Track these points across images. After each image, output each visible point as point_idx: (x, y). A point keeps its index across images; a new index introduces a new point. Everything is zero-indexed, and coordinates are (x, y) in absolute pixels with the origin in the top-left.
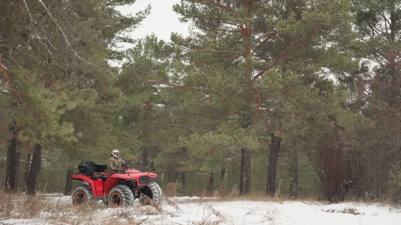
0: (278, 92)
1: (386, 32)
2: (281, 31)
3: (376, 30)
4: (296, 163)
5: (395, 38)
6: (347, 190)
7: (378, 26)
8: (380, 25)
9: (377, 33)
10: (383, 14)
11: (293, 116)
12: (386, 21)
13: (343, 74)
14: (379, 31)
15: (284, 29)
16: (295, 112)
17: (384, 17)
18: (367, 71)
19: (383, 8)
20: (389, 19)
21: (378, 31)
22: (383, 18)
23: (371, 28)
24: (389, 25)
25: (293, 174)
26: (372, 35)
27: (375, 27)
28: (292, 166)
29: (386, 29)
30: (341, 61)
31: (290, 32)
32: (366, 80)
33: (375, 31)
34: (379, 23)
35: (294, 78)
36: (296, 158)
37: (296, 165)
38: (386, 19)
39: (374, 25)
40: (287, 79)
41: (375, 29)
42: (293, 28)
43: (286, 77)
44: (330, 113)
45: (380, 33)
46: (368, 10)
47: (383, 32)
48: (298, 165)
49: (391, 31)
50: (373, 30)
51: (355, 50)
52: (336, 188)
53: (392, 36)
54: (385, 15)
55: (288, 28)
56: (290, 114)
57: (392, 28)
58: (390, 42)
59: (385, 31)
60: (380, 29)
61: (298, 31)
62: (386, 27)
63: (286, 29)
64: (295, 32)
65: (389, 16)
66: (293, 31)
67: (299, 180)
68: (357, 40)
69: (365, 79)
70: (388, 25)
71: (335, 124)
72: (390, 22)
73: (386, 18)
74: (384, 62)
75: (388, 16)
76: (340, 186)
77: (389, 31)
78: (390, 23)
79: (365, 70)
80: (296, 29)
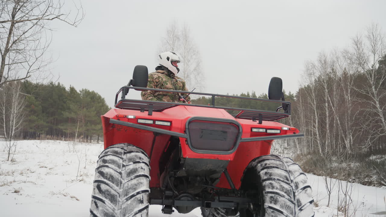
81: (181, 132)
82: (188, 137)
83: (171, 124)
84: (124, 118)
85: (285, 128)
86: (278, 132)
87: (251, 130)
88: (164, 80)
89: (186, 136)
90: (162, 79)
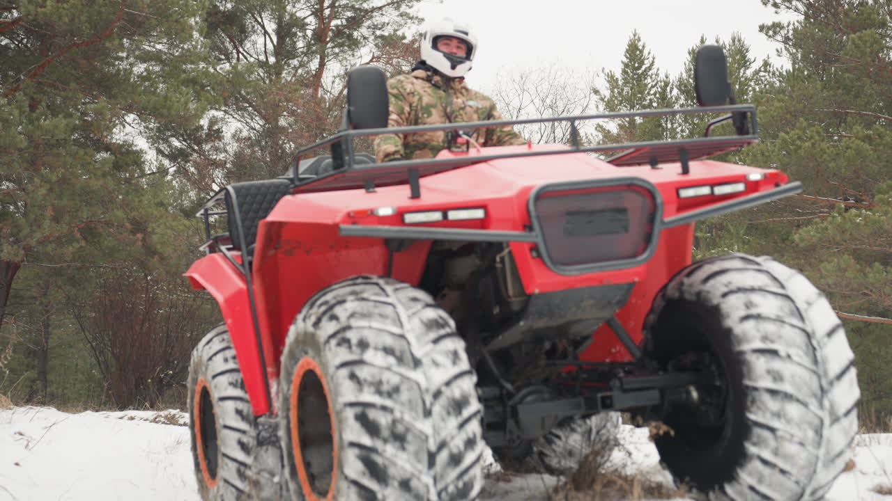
0: (16, 156)
1: (265, 60)
2: (33, 13)
3: (245, 54)
4: (47, 334)
5: (283, 75)
6: (160, 392)
7: (248, 45)
8: (254, 43)
9: (246, 59)
10: (260, 20)
11: (49, 213)
12: (267, 36)
13: (166, 141)
14: (251, 56)
15: (39, 10)
16: (53, 205)
17: (263, 27)
18: (220, 138)
19: (262, 8)
20: (274, 33)
21: (248, 56)
22: (260, 28)
23: (235, 47)
24: (271, 45)
25: (36, 362)
26: (234, 61)
27: (241, 46)
28: (36, 344)
29: (265, 52)
30: (165, 102)
31: (55, 18)
32: (215, 159)
33: (242, 54)
34: (253, 37)
35: (56, 127)
36: (47, 326)
37: (47, 342)
38: (266, 33)
39: (241, 42)
40: (39, 127)
41: (241, 50)
42: (61, 10)
43: (36, 123)
44: (134, 214)
45: (252, 60)
46: (229, 6)
47: (258, 59)
48: (50, 341)
49: (276, 58)
50: (238, 52)
51: (198, 88)
52: (137, 386)
53: (276, 70)
54: (266, 23)
55: (49, 7)
56: (42, 208)
57: (278, 51)
58: (271, 80)
59: (262, 58)
60: (252, 52)
61: (73, 20)
62: (265, 49)
63: (43, 9)
64: (67, 20)
65: (274, 26)
66: (60, 18)
67: (51, 377)
68: (204, 67)
69: (215, 157)
70: (270, 47)
71: (144, 240)
72: (275, 40)
73: (266, 29)
74: (258, 123)
75: (271, 26)
76: (146, 381)
77: (272, 60)
78: (275, 43)
79: (215, 135)
80: (67, 15)
81: (515, 228)
82: (539, 240)
83: (487, 213)
84: (369, 216)
85: (755, 175)
86: (740, 187)
87: (678, 194)
88: (426, 100)
89: (536, 237)
90: (420, 99)
